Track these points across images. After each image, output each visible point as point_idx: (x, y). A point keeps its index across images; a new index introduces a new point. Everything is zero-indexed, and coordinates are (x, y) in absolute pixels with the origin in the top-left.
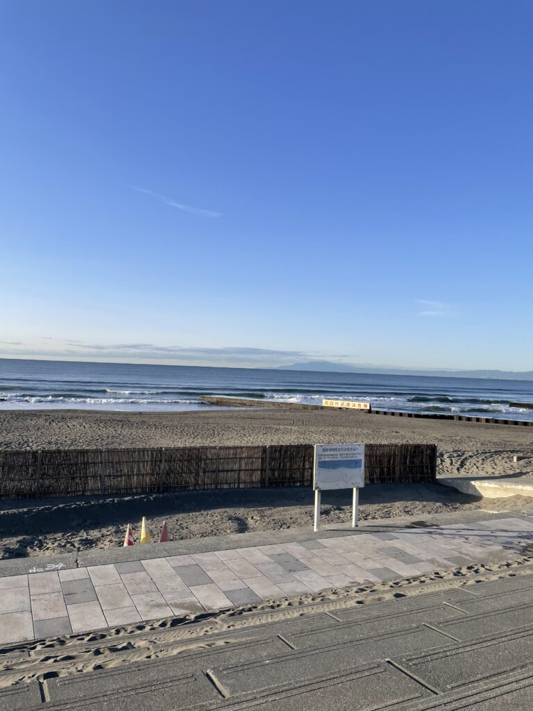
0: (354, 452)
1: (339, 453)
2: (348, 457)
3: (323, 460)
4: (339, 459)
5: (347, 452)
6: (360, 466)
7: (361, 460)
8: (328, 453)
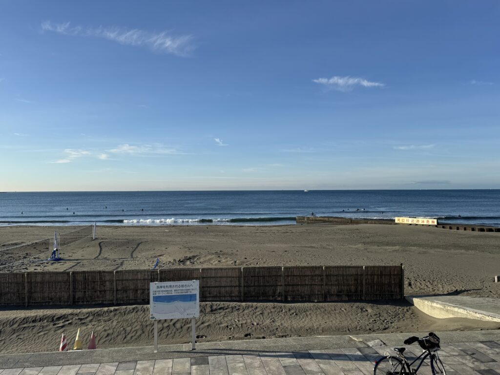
0: (188, 288)
1: (173, 289)
2: (182, 293)
3: (157, 295)
4: (174, 294)
5: (181, 288)
6: (196, 300)
7: (196, 294)
8: (163, 289)
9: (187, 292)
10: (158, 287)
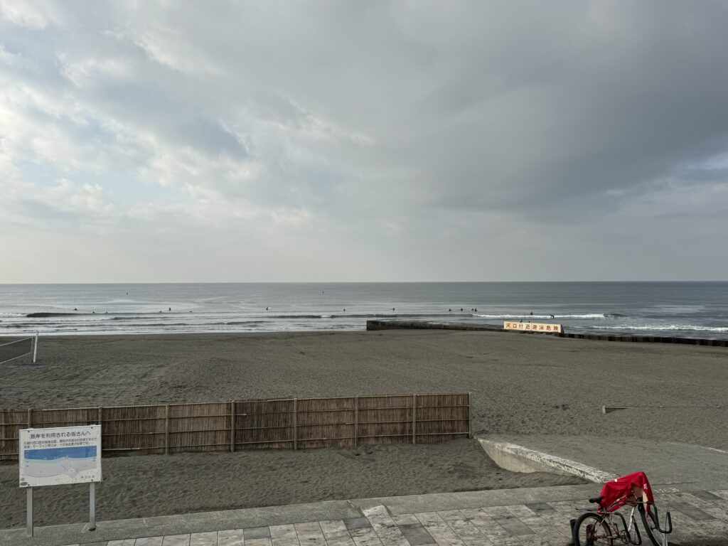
0: (83, 437)
1: (55, 438)
2: (72, 444)
3: (32, 448)
4: (59, 446)
5: (71, 437)
6: (95, 455)
7: (96, 447)
8: (41, 439)
9: (81, 443)
10: (33, 436)
